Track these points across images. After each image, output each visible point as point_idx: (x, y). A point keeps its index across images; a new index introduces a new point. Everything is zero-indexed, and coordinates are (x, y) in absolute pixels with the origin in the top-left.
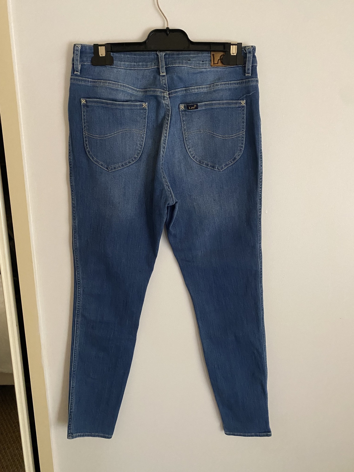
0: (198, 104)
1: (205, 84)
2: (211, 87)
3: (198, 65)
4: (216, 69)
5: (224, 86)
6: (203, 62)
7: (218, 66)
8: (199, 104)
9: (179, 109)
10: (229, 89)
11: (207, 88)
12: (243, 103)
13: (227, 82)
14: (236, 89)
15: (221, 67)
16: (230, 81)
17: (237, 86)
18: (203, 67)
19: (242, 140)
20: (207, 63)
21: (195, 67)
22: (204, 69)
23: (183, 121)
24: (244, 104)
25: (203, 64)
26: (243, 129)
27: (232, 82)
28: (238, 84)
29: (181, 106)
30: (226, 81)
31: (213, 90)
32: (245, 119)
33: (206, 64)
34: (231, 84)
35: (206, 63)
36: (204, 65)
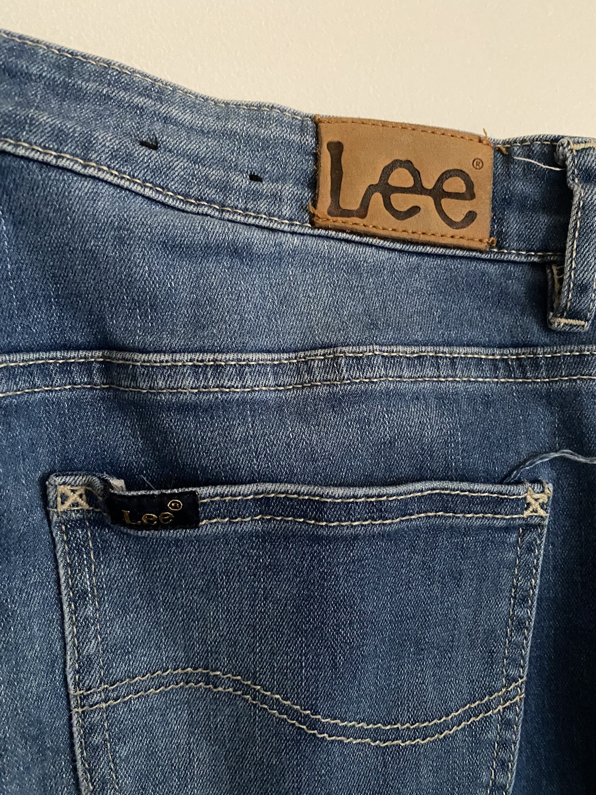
0: (203, 491)
1: (265, 342)
2: (310, 371)
3: (212, 193)
4: (350, 249)
5: (406, 373)
6: (255, 185)
7: (360, 228)
8: (210, 490)
9: (47, 514)
10: (442, 398)
11: (275, 374)
12: (535, 505)
13: (429, 351)
14: (487, 401)
15: (381, 243)
16: (449, 344)
17: (489, 382)
18: (251, 221)
19: (504, 744)
20: (286, 193)
21: (191, 208)
22: (257, 234)
23: (80, 597)
24: (542, 512)
25: (257, 196)
26: (513, 672)
27: (460, 352)
28: (496, 368)
29: (62, 489)
30: (419, 336)
31: (323, 391)
32: (531, 607)
33: (276, 198)
34: (454, 369)
35: (274, 196)
36: (263, 206)
